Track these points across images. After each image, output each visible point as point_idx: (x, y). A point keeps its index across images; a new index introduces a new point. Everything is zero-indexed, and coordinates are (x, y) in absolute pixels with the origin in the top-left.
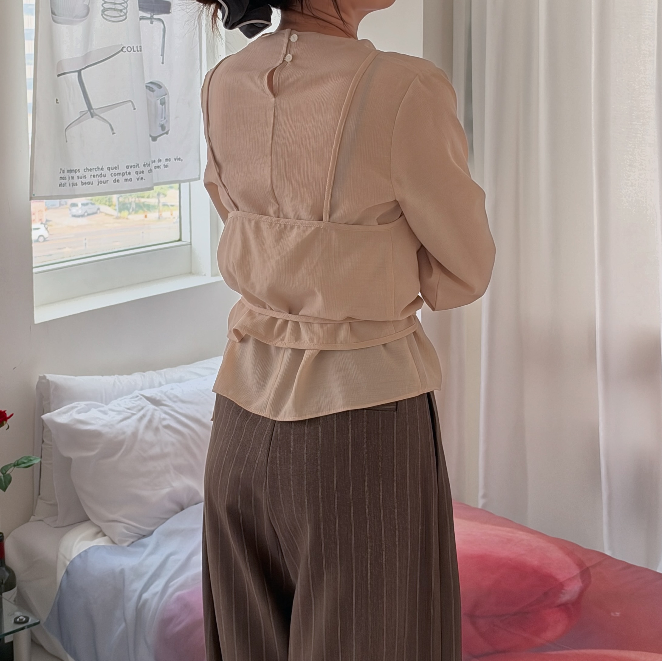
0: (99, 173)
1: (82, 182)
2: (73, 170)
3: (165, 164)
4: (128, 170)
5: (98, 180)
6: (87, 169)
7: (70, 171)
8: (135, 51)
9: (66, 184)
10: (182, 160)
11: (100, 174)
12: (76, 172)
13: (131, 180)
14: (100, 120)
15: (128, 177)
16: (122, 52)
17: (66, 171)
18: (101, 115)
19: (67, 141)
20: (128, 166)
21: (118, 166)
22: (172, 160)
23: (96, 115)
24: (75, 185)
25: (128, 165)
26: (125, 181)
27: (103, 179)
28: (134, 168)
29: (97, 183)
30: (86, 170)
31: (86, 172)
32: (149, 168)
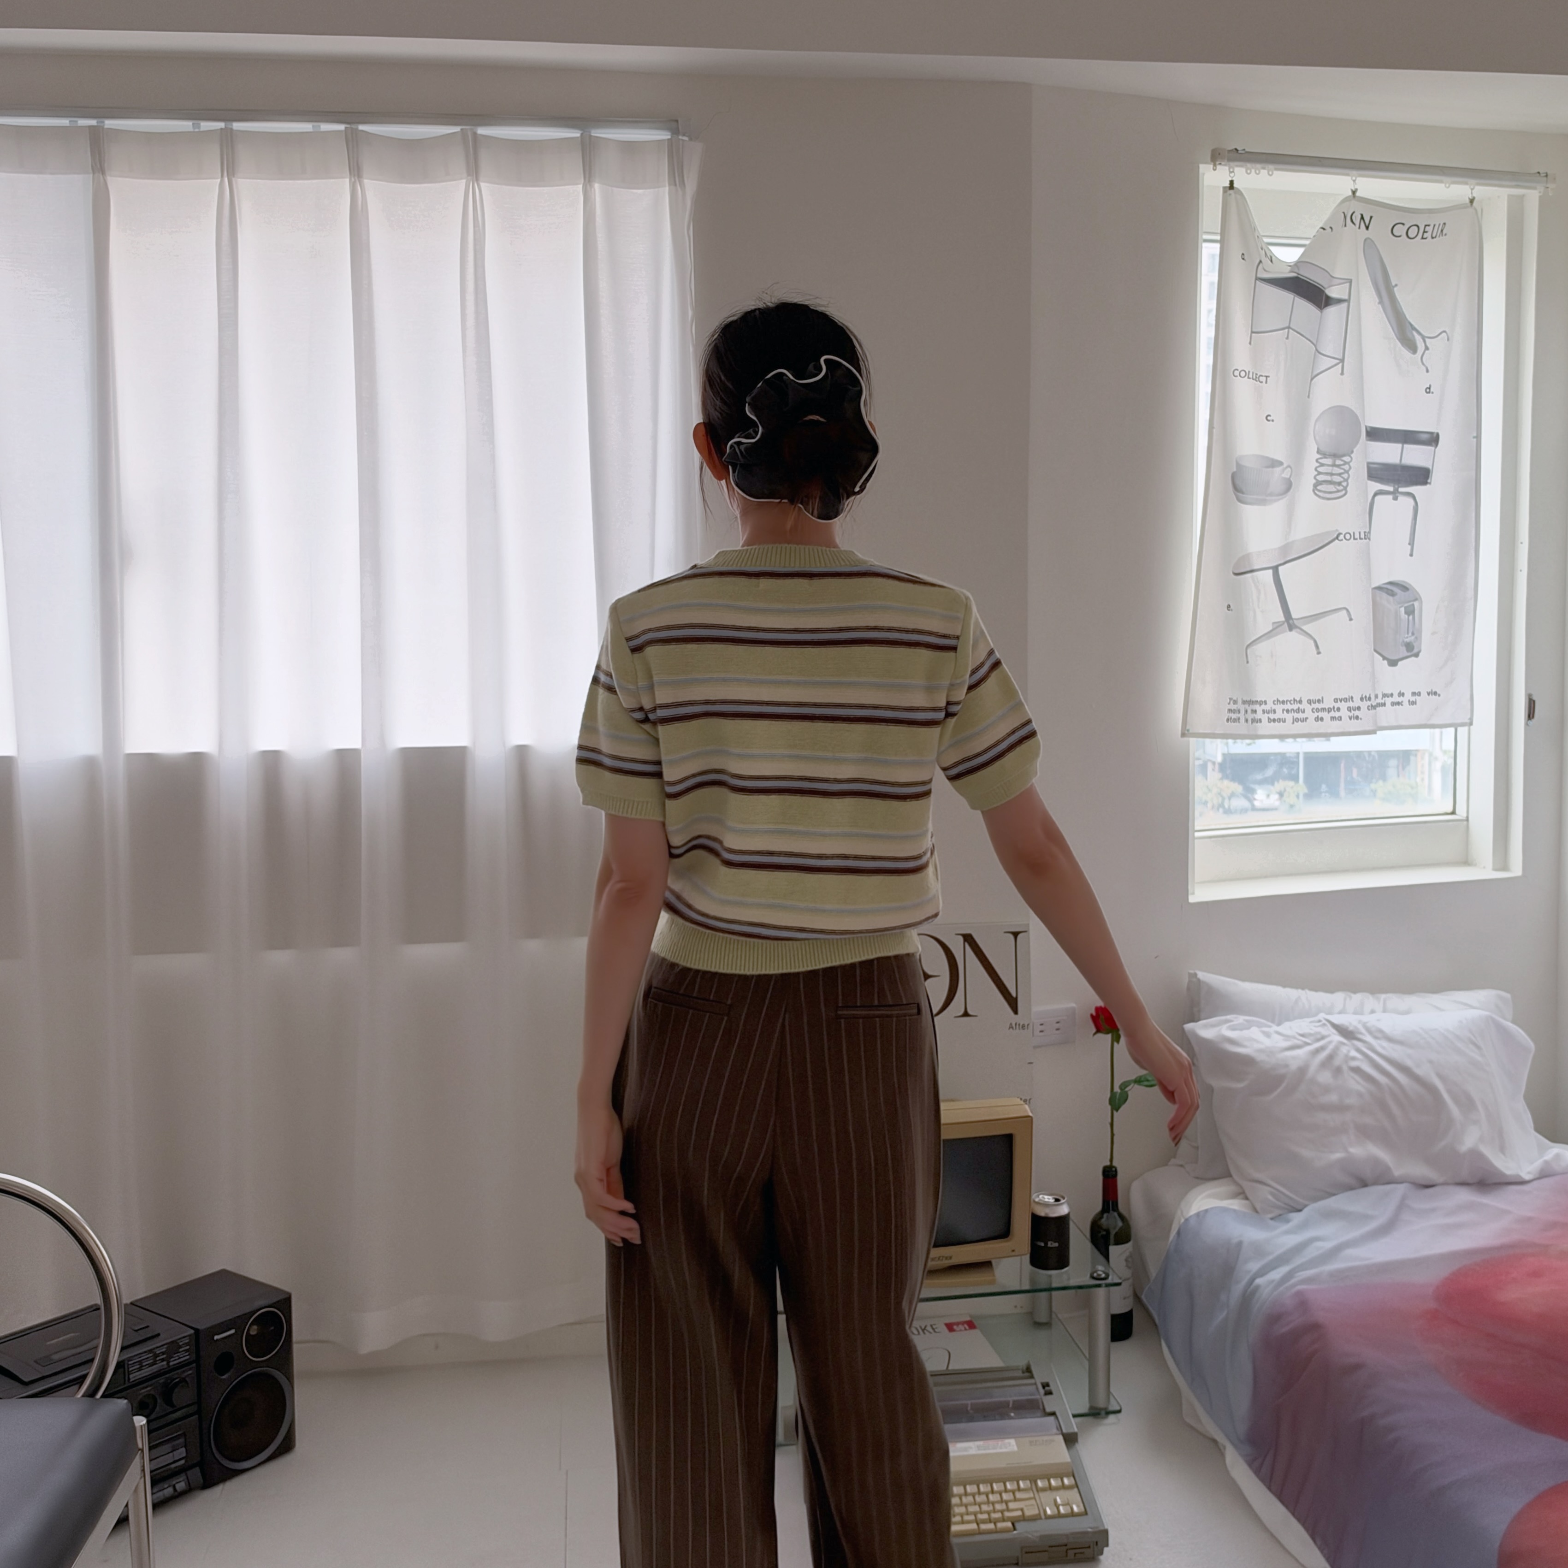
0: (1295, 707)
1: (1269, 718)
2: (1257, 701)
3: (1411, 700)
4: (1337, 705)
5: (1293, 717)
6: (1278, 700)
7: (1251, 702)
8: (1357, 539)
9: (1239, 719)
10: (1439, 695)
11: (1297, 708)
12: (1260, 705)
13: (1340, 718)
14: (1300, 634)
15: (1337, 714)
16: (1337, 541)
17: (1240, 702)
18: (1304, 628)
19: (1248, 662)
20: (1337, 699)
21: (1322, 698)
22: (1424, 694)
23: (1297, 627)
24: (1257, 722)
25: (1338, 697)
26: (1331, 720)
27: (1300, 715)
28: (1347, 701)
29: (1292, 721)
30: (1276, 703)
31: (1276, 706)
32: (1369, 703)
